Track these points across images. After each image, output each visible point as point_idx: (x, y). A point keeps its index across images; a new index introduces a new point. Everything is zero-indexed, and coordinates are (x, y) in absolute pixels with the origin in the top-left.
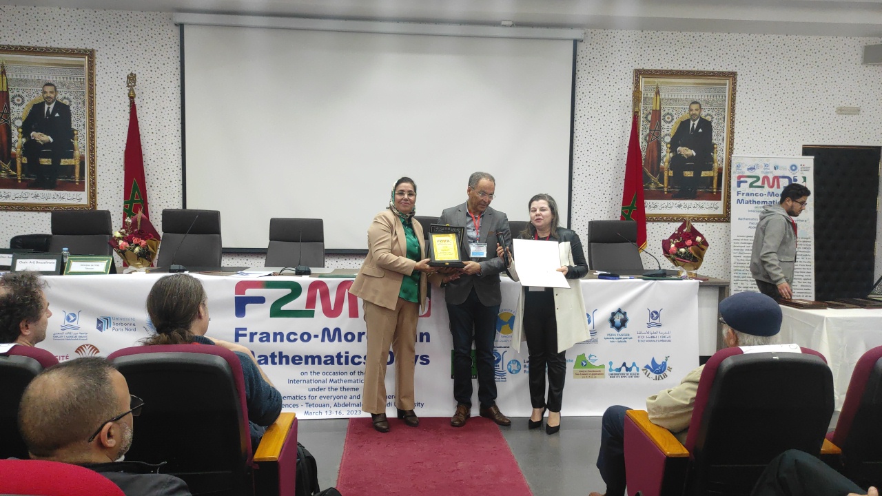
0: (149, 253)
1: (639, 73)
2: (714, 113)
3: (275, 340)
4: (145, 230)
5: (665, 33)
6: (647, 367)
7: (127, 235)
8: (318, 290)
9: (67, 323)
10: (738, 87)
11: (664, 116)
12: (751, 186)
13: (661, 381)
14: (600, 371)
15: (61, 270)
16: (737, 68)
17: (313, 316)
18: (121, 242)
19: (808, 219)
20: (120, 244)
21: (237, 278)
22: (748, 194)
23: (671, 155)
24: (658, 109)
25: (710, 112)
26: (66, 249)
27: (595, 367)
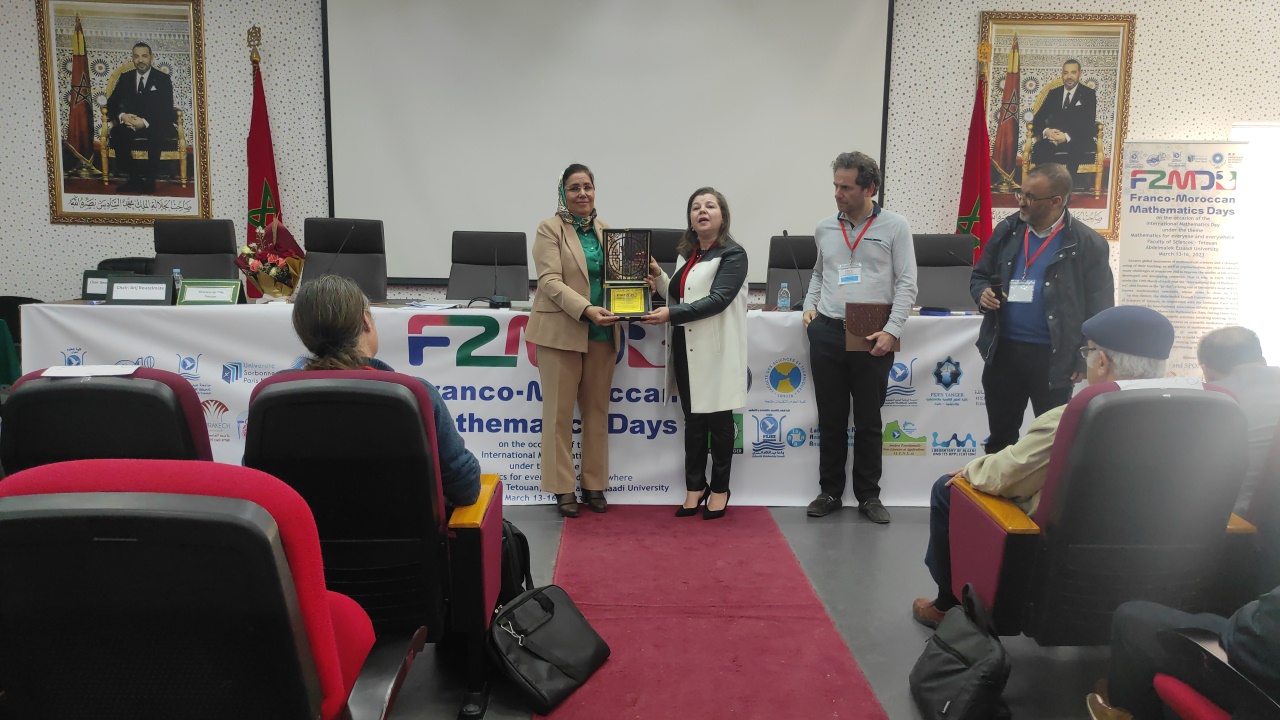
0: (289, 276)
1: (987, 18)
2: (1100, 77)
3: (464, 397)
4: (282, 243)
8: (522, 328)
10: (1136, 36)
11: (1025, 82)
14: (919, 446)
15: (173, 298)
16: (1137, 9)
17: (515, 365)
18: (251, 261)
20: (250, 263)
21: (409, 312)
22: (1147, 199)
23: (1034, 140)
24: (1016, 71)
25: (1094, 76)
26: (178, 270)
27: (914, 440)
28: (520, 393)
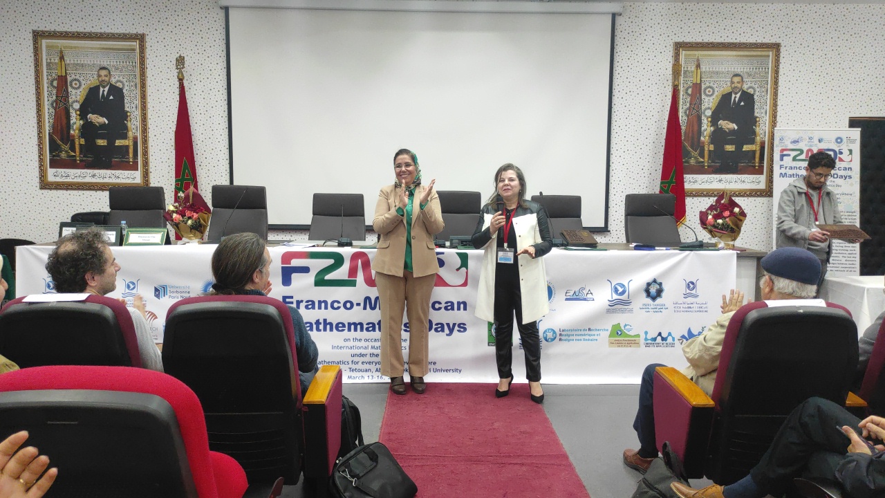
0: (201, 225)
1: (679, 46)
2: (757, 86)
3: (320, 308)
4: (196, 204)
5: (706, 5)
6: (683, 337)
7: (180, 208)
8: (360, 261)
9: (127, 291)
10: (781, 58)
11: (705, 89)
12: (794, 159)
14: (635, 340)
15: (121, 241)
16: (781, 39)
17: (355, 286)
18: (175, 215)
19: (854, 193)
20: (174, 217)
21: (282, 250)
22: (791, 168)
23: (712, 129)
24: (699, 82)
25: (753, 85)
26: (125, 222)
27: (630, 336)
28: (358, 304)
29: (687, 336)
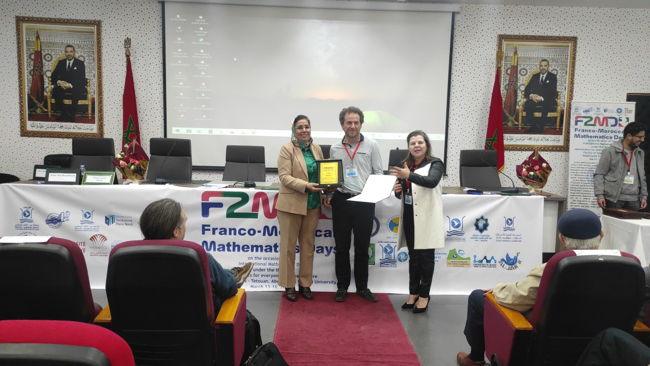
0: (141, 170)
1: (502, 38)
2: (559, 68)
3: (230, 234)
4: (138, 153)
5: (523, 7)
6: (503, 260)
7: (126, 156)
8: (261, 199)
9: (85, 219)
10: (578, 48)
11: (520, 70)
12: (586, 124)
13: (513, 271)
14: (466, 262)
15: (80, 181)
16: (578, 34)
17: (257, 218)
18: (121, 162)
20: (121, 163)
21: (203, 189)
22: (583, 131)
23: (525, 100)
24: (516, 65)
25: (556, 68)
26: (83, 166)
27: (463, 259)
28: (259, 232)
29: (505, 259)
